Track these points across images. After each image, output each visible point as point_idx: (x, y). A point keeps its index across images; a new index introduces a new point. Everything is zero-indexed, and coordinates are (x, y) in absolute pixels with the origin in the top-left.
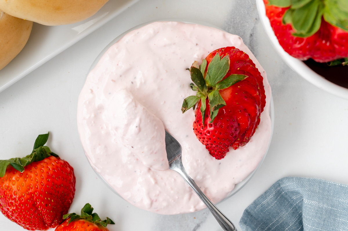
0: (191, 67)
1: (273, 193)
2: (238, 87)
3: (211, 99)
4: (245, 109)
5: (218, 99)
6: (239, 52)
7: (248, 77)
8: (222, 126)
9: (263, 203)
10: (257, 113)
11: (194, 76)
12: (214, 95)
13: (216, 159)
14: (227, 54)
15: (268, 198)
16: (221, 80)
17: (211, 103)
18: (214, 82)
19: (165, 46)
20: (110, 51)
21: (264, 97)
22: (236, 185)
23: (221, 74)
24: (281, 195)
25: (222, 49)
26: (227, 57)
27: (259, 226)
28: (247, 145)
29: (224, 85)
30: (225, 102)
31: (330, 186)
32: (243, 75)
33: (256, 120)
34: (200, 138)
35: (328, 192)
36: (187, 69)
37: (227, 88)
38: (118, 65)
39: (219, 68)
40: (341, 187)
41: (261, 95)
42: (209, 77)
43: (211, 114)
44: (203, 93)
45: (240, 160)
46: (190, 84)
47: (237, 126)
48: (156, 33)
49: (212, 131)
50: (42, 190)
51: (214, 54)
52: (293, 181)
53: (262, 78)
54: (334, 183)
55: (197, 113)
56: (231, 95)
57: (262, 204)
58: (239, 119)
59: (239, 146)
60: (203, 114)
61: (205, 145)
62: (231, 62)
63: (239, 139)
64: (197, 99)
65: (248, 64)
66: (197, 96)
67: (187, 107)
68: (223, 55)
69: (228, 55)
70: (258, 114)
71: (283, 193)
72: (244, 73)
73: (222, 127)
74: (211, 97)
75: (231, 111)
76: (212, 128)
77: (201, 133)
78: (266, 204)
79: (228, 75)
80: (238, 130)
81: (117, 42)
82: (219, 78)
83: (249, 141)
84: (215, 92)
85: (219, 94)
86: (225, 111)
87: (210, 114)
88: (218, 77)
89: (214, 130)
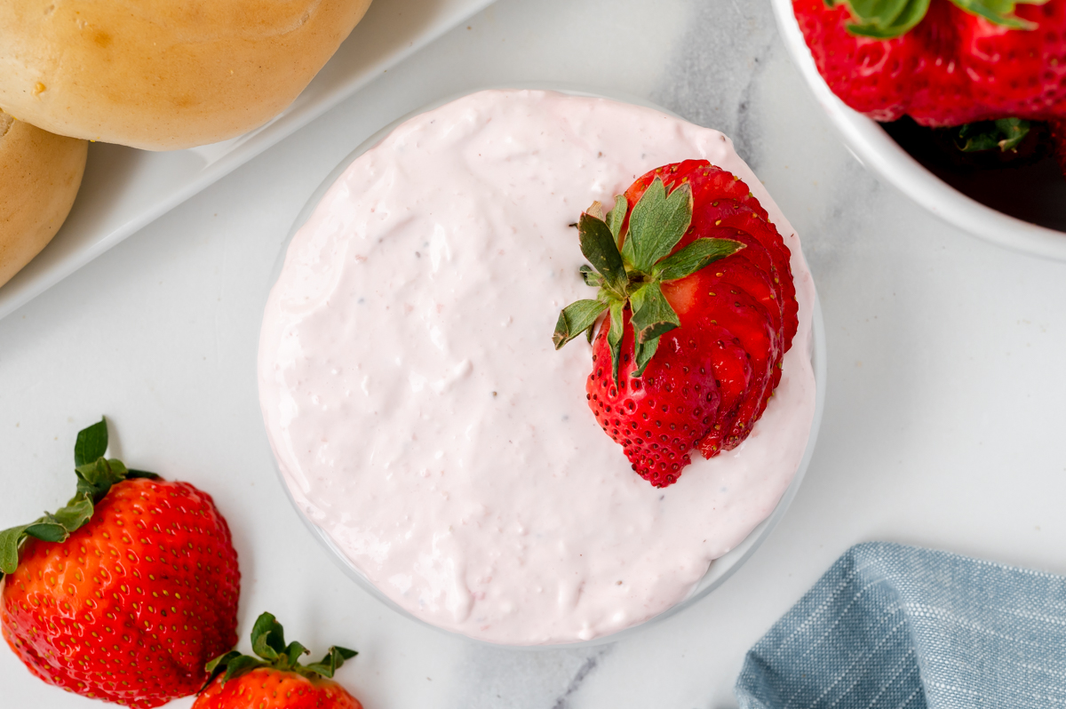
0: (582, 216)
1: (828, 599)
2: (717, 274)
3: (638, 309)
4: (737, 339)
5: (659, 309)
6: (719, 176)
7: (746, 246)
8: (668, 387)
9: (799, 629)
10: (771, 352)
11: (590, 241)
12: (646, 298)
13: (654, 485)
14: (684, 179)
15: (814, 614)
16: (668, 253)
17: (637, 319)
18: (648, 260)
19: (509, 159)
20: (351, 173)
21: (794, 306)
22: (713, 562)
23: (666, 236)
24: (852, 602)
25: (671, 165)
26: (685, 188)
27: (793, 697)
28: (744, 445)
29: (675, 268)
30: (677, 318)
31: (983, 572)
32: (729, 240)
33: (769, 372)
34: (607, 424)
35: (981, 590)
36: (570, 226)
37: (684, 276)
38: (373, 211)
39: (662, 219)
40: (1016, 574)
41: (783, 303)
42: (634, 245)
43: (637, 351)
44: (616, 290)
45: (724, 490)
46: (581, 268)
47: (713, 389)
48: (484, 122)
49: (641, 402)
50: (135, 573)
51: (647, 181)
52: (877, 555)
53: (786, 253)
54: (995, 565)
55: (597, 349)
56: (695, 297)
57: (796, 632)
58: (717, 367)
59: (718, 446)
60: (614, 352)
61: (622, 444)
62: (695, 202)
63: (718, 428)
64: (598, 308)
65: (746, 210)
66: (599, 302)
67: (570, 332)
68: (674, 182)
69: (689, 182)
70: (775, 354)
71: (859, 595)
72: (735, 236)
73: (669, 391)
74: (639, 301)
75: (694, 344)
76: (641, 393)
77: (609, 409)
78: (808, 634)
79: (687, 241)
80: (715, 400)
81: (374, 147)
82: (662, 247)
83: (748, 434)
84: (651, 287)
85: (661, 295)
86: (677, 344)
87: (634, 352)
88: (657, 246)
89: (645, 398)
